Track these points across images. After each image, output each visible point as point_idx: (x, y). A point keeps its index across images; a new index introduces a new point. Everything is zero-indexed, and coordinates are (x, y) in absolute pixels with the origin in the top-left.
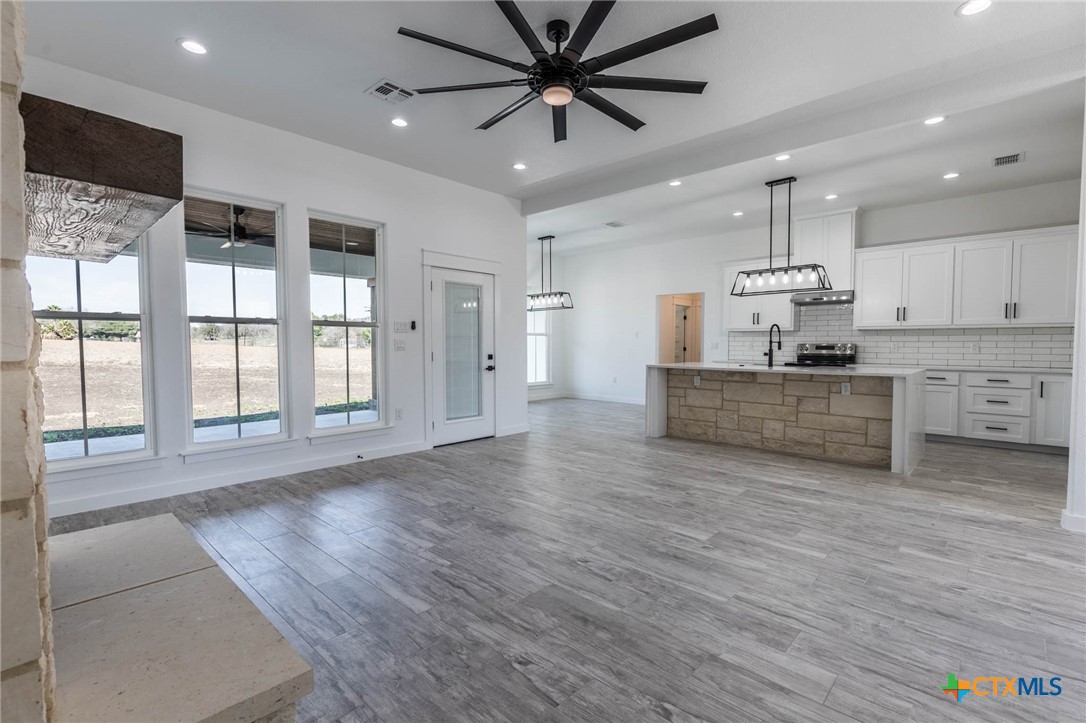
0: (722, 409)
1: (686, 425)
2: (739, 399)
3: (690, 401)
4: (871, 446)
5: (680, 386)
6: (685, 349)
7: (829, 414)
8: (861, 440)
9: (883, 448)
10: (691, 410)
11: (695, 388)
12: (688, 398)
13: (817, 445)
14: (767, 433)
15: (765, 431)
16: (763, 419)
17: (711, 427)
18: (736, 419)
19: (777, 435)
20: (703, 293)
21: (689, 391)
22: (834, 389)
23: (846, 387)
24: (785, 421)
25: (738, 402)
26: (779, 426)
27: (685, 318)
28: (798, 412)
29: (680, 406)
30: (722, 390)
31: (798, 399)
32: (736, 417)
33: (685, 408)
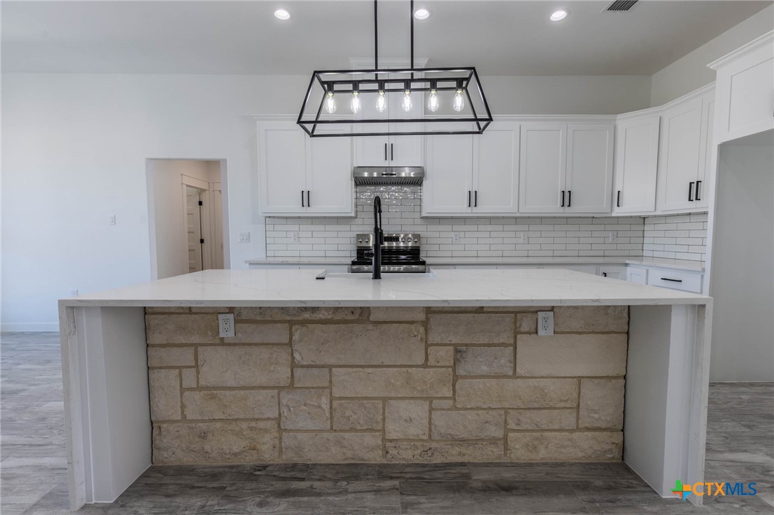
0: (291, 387)
1: (203, 436)
2: (332, 361)
3: (210, 375)
4: (588, 429)
5: (181, 339)
6: (202, 241)
7: (515, 376)
8: (568, 420)
9: (605, 430)
10: (213, 397)
11: (223, 343)
12: (204, 369)
13: (493, 441)
14: (393, 431)
15: (390, 426)
16: (385, 400)
17: (266, 431)
18: (325, 406)
19: (415, 431)
20: (225, 160)
21: (205, 353)
22: (525, 327)
23: (546, 320)
24: (430, 399)
25: (330, 367)
26: (418, 411)
27: (200, 203)
28: (456, 377)
29: (182, 390)
30: (290, 343)
31: (457, 351)
32: (325, 402)
33: (198, 396)
